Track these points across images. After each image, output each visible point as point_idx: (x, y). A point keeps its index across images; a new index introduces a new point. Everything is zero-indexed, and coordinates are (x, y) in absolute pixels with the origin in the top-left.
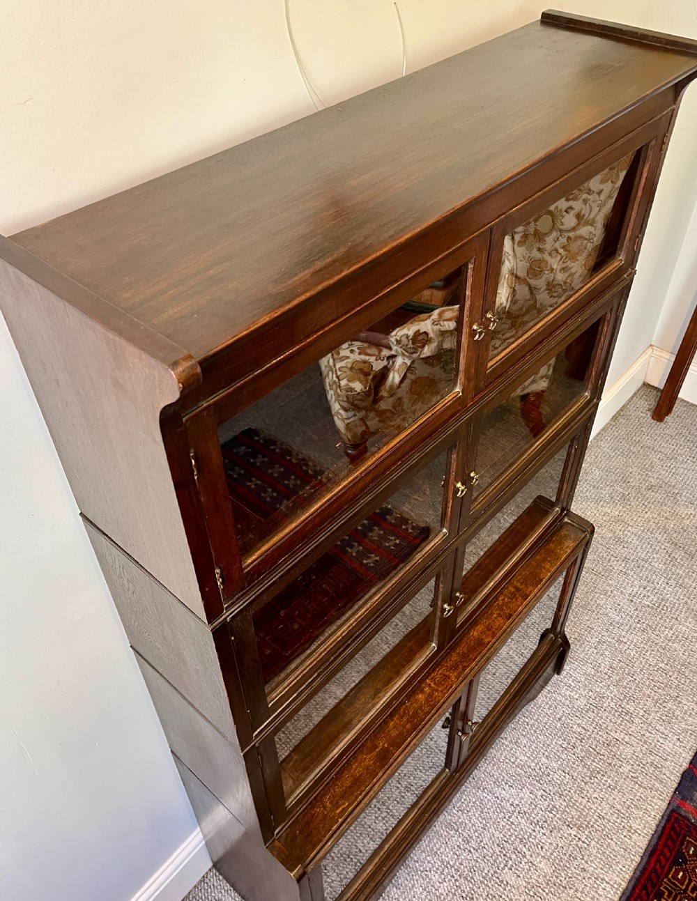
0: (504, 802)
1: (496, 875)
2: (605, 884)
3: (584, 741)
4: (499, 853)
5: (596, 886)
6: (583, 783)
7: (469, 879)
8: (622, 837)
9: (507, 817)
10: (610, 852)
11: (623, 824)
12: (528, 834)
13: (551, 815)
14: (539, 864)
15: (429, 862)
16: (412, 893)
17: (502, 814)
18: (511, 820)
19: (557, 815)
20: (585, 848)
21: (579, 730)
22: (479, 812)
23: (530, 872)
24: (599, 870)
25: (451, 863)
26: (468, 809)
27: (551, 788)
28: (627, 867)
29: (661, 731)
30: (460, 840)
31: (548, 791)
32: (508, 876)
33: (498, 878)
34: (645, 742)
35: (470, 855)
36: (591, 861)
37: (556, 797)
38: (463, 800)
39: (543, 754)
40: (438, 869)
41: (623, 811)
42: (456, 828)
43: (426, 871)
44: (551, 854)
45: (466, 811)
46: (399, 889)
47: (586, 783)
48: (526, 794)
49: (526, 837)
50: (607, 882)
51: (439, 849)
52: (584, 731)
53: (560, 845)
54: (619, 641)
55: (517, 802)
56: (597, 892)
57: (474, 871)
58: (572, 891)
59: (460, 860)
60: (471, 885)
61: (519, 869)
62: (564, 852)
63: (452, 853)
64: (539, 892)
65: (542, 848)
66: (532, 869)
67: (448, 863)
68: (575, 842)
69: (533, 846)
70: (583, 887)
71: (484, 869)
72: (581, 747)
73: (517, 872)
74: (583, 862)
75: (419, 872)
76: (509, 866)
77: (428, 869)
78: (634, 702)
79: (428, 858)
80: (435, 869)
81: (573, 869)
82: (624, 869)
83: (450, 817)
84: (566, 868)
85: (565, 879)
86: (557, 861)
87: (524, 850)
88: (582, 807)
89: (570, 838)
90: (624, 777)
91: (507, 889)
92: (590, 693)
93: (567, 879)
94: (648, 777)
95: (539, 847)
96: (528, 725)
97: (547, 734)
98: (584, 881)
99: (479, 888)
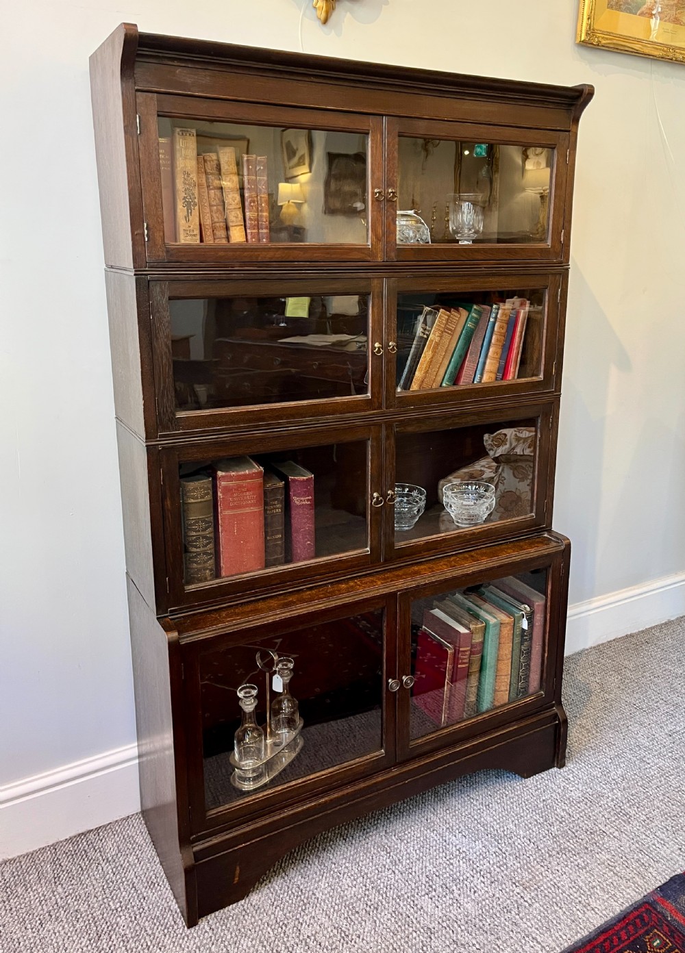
0: (451, 845)
1: (412, 898)
2: (535, 943)
3: (564, 823)
4: (424, 882)
5: (523, 942)
6: (547, 855)
7: (381, 892)
8: (574, 909)
9: (448, 858)
10: (554, 919)
11: (580, 899)
12: (465, 877)
13: (498, 870)
14: (465, 904)
15: (347, 867)
16: (316, 885)
17: (444, 854)
18: (451, 861)
19: (505, 872)
20: (525, 907)
21: (562, 814)
22: (419, 846)
23: (451, 907)
24: (533, 929)
25: (369, 875)
26: (409, 840)
27: (509, 849)
28: (569, 936)
29: (661, 837)
30: (388, 861)
31: (503, 850)
32: (425, 902)
33: (414, 902)
34: (637, 842)
35: (393, 875)
36: (527, 919)
37: (511, 858)
38: (406, 832)
39: (513, 821)
40: (352, 875)
41: (584, 888)
42: (388, 851)
43: (340, 874)
44: (484, 900)
45: (405, 842)
46: (305, 878)
47: (550, 856)
48: (478, 846)
49: (461, 878)
50: (537, 942)
51: (362, 862)
52: (567, 816)
53: (497, 896)
54: (642, 760)
55: (464, 849)
56: (522, 946)
57: (391, 889)
58: (493, 937)
59: (379, 876)
60: (381, 898)
61: (441, 901)
62: (499, 902)
63: (374, 868)
64: (453, 926)
65: (475, 892)
66: (455, 905)
67: (366, 874)
68: (515, 898)
69: (465, 889)
70: (507, 937)
71: (401, 889)
72: (558, 827)
73: (436, 902)
74: (517, 917)
75: (332, 872)
76: (430, 896)
77: (342, 872)
78: (638, 808)
79: (347, 865)
80: (349, 874)
81: (502, 919)
82: (564, 937)
83: (386, 841)
84: (494, 916)
85: (489, 925)
86: (487, 908)
87: (454, 888)
88: (538, 873)
89: (511, 894)
90: (599, 862)
91: (419, 913)
92: (589, 790)
93: (492, 926)
94: (628, 870)
95: (472, 890)
96: (506, 796)
97: (524, 808)
98: (511, 933)
99: (389, 903)
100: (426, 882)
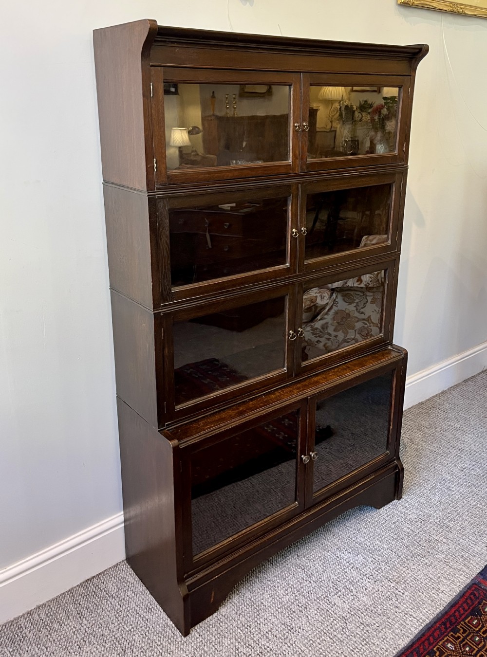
0: (342, 560)
1: (327, 598)
2: (412, 618)
3: (411, 537)
4: (332, 587)
5: (405, 618)
6: (405, 559)
7: (306, 597)
8: (431, 593)
9: (343, 568)
10: (420, 601)
11: (433, 586)
12: (357, 580)
13: (377, 573)
14: (362, 598)
15: (278, 583)
16: (262, 597)
17: (340, 566)
18: (346, 570)
19: (382, 574)
20: (400, 595)
21: (408, 531)
22: (322, 563)
23: (354, 601)
24: (409, 609)
25: (295, 586)
26: (314, 560)
27: (380, 558)
28: (432, 611)
29: (473, 540)
30: (304, 575)
31: (377, 559)
32: (336, 600)
34: (459, 544)
35: (310, 584)
36: (403, 603)
37: (383, 563)
38: (311, 554)
39: (378, 539)
40: (283, 587)
41: (434, 578)
42: (303, 568)
44: (373, 594)
45: (312, 561)
46: (253, 593)
47: (407, 560)
48: (360, 558)
49: (355, 581)
50: (414, 617)
51: (288, 577)
52: (412, 532)
53: (381, 590)
54: (449, 489)
55: (352, 561)
56: (405, 622)
57: (311, 593)
58: (385, 618)
59: (302, 586)
60: (307, 600)
61: (346, 598)
62: (383, 594)
63: (296, 581)
64: (358, 614)
65: (366, 589)
66: (356, 599)
67: (293, 585)
68: (392, 590)
69: (359, 588)
70: (394, 617)
71: (319, 593)
72: (408, 540)
73: (343, 599)
74: (397, 602)
75: (270, 587)
76: (338, 595)
77: (276, 586)
78: (454, 522)
79: (278, 581)
80: (282, 587)
81: (388, 605)
82: (429, 612)
83: (299, 562)
84: (382, 604)
86: (376, 599)
87: (352, 588)
88: (402, 572)
89: (389, 588)
90: (438, 560)
91: (334, 607)
92: (421, 513)
93: (382, 610)
94: (458, 563)
95: (364, 588)
96: (369, 523)
97: (383, 529)
98: (395, 613)
99: (313, 603)
100: (333, 586)
